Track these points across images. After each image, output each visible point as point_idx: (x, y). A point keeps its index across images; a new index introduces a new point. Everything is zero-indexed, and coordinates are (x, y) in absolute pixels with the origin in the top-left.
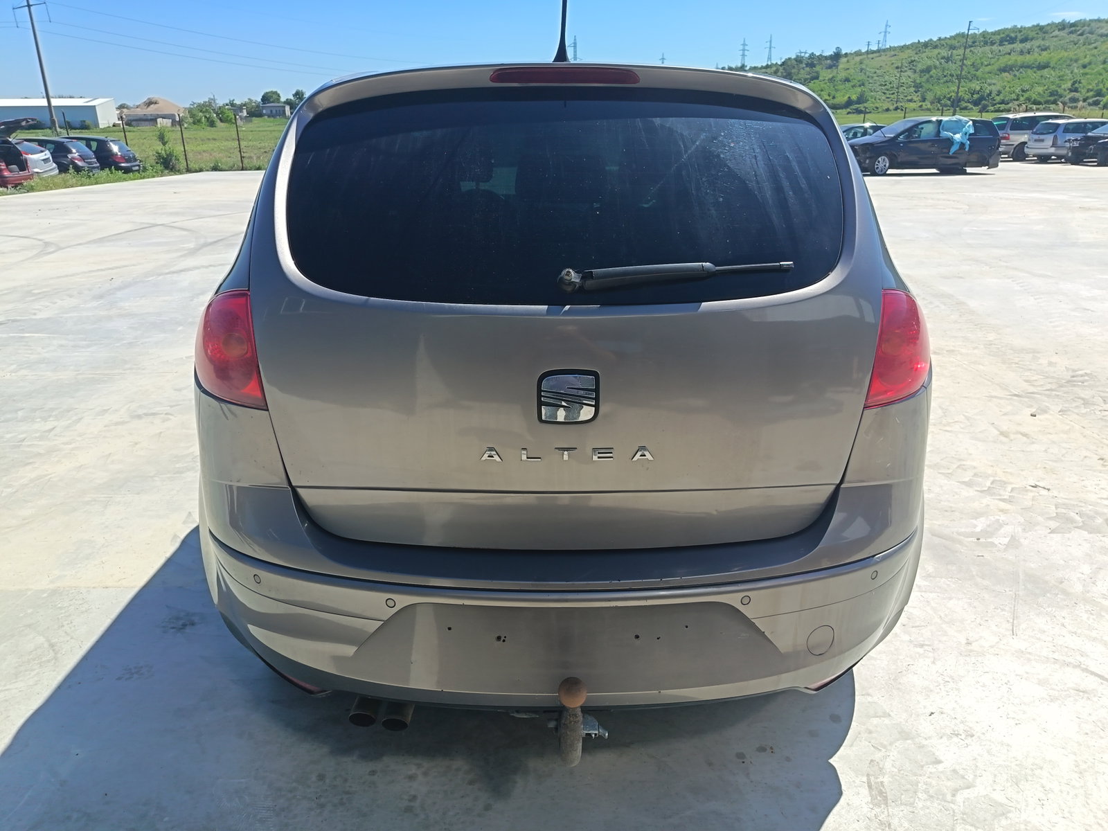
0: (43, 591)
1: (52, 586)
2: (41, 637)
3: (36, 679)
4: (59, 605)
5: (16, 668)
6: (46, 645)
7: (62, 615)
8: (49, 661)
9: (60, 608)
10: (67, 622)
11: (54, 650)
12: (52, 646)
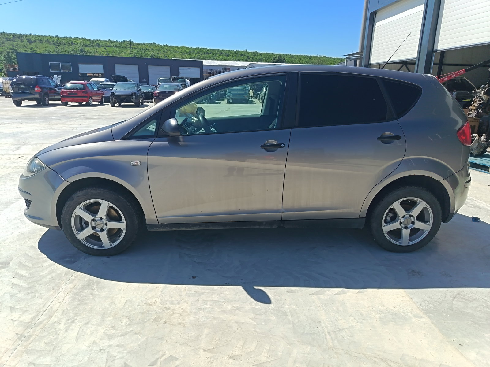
0: (429, 317)
1: (424, 316)
2: (454, 303)
3: (471, 294)
4: (433, 307)
5: (472, 301)
6: (456, 299)
7: (438, 303)
8: (461, 295)
9: (434, 306)
10: (440, 300)
11: (456, 296)
12: (454, 298)
